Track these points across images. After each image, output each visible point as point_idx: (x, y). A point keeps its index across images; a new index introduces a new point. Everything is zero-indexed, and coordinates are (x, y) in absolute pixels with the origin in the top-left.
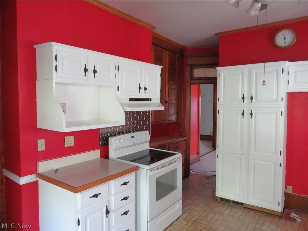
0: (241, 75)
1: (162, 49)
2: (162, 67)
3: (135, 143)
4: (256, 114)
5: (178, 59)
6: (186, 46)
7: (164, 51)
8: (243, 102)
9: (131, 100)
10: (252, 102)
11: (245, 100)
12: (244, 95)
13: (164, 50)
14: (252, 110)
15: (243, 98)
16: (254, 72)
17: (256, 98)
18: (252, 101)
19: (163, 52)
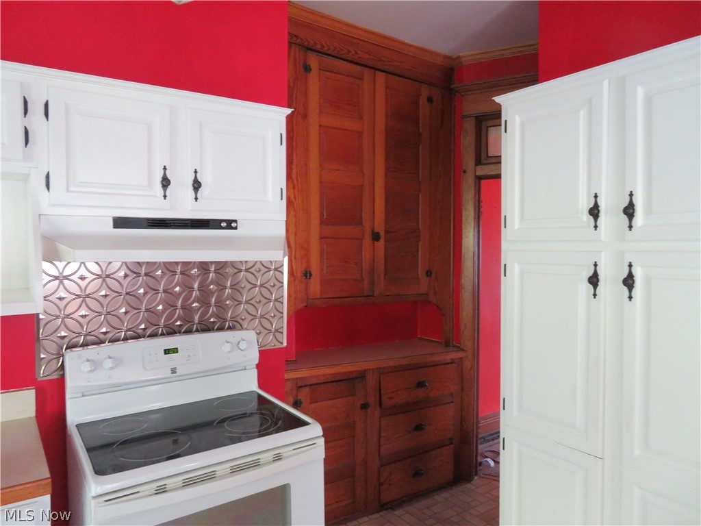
0: (582, 114)
1: (359, 68)
2: (289, 111)
3: (179, 372)
4: (648, 281)
5: (430, 100)
6: (458, 57)
7: (367, 74)
8: (596, 227)
9: (120, 223)
10: (630, 227)
11: (602, 220)
12: (596, 196)
13: (365, 69)
14: (630, 266)
15: (594, 212)
16: (640, 92)
17: (648, 211)
18: (633, 224)
19: (361, 79)
